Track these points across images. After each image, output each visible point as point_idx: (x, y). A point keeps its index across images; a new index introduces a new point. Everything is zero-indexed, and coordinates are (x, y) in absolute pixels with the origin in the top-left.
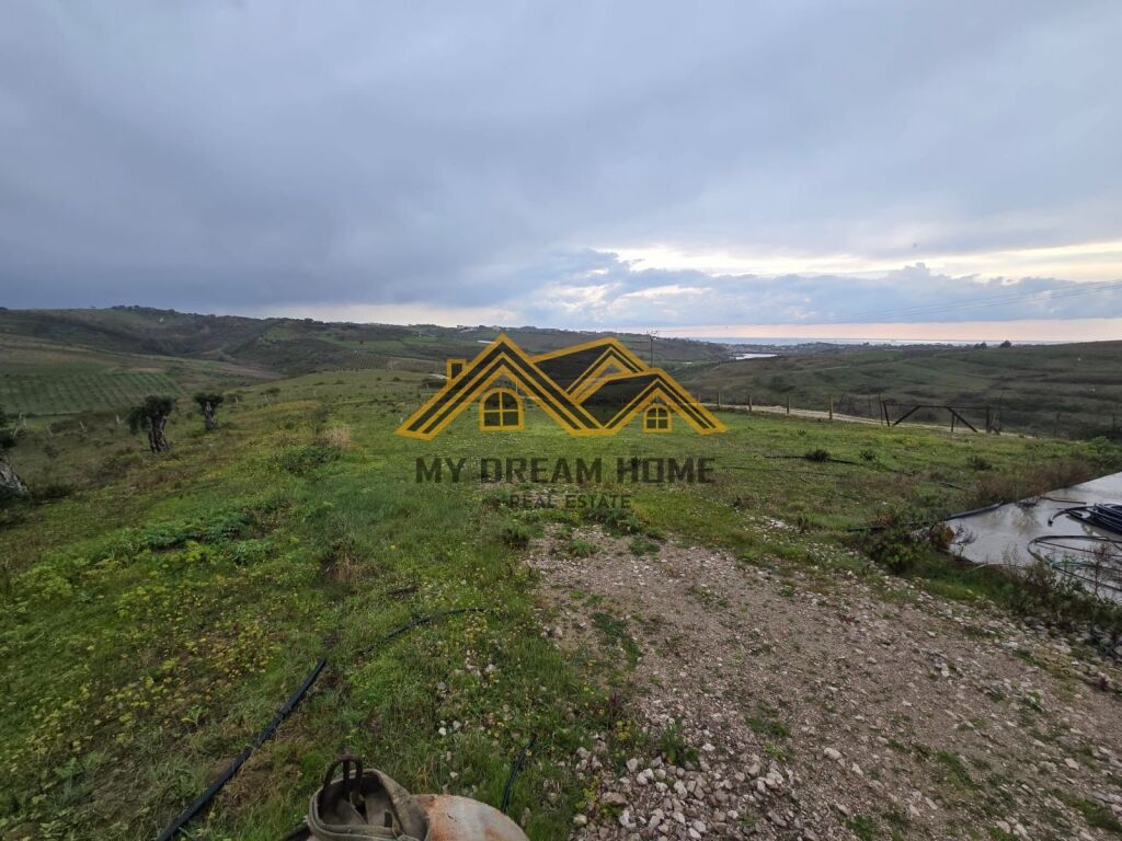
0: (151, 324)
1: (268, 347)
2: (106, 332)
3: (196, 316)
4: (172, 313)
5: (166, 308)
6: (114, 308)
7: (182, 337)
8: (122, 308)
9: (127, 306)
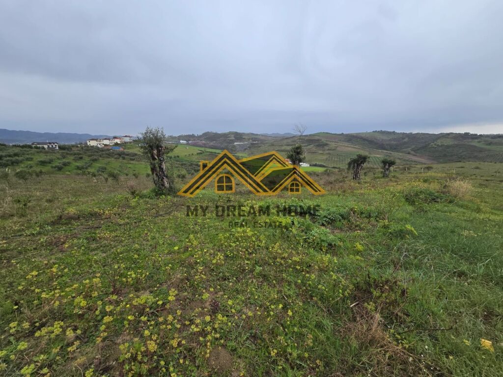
0: (385, 137)
1: (436, 148)
2: (367, 140)
3: (404, 133)
4: (394, 132)
5: (392, 131)
6: (373, 132)
7: (395, 143)
8: (376, 131)
9: (378, 130)
